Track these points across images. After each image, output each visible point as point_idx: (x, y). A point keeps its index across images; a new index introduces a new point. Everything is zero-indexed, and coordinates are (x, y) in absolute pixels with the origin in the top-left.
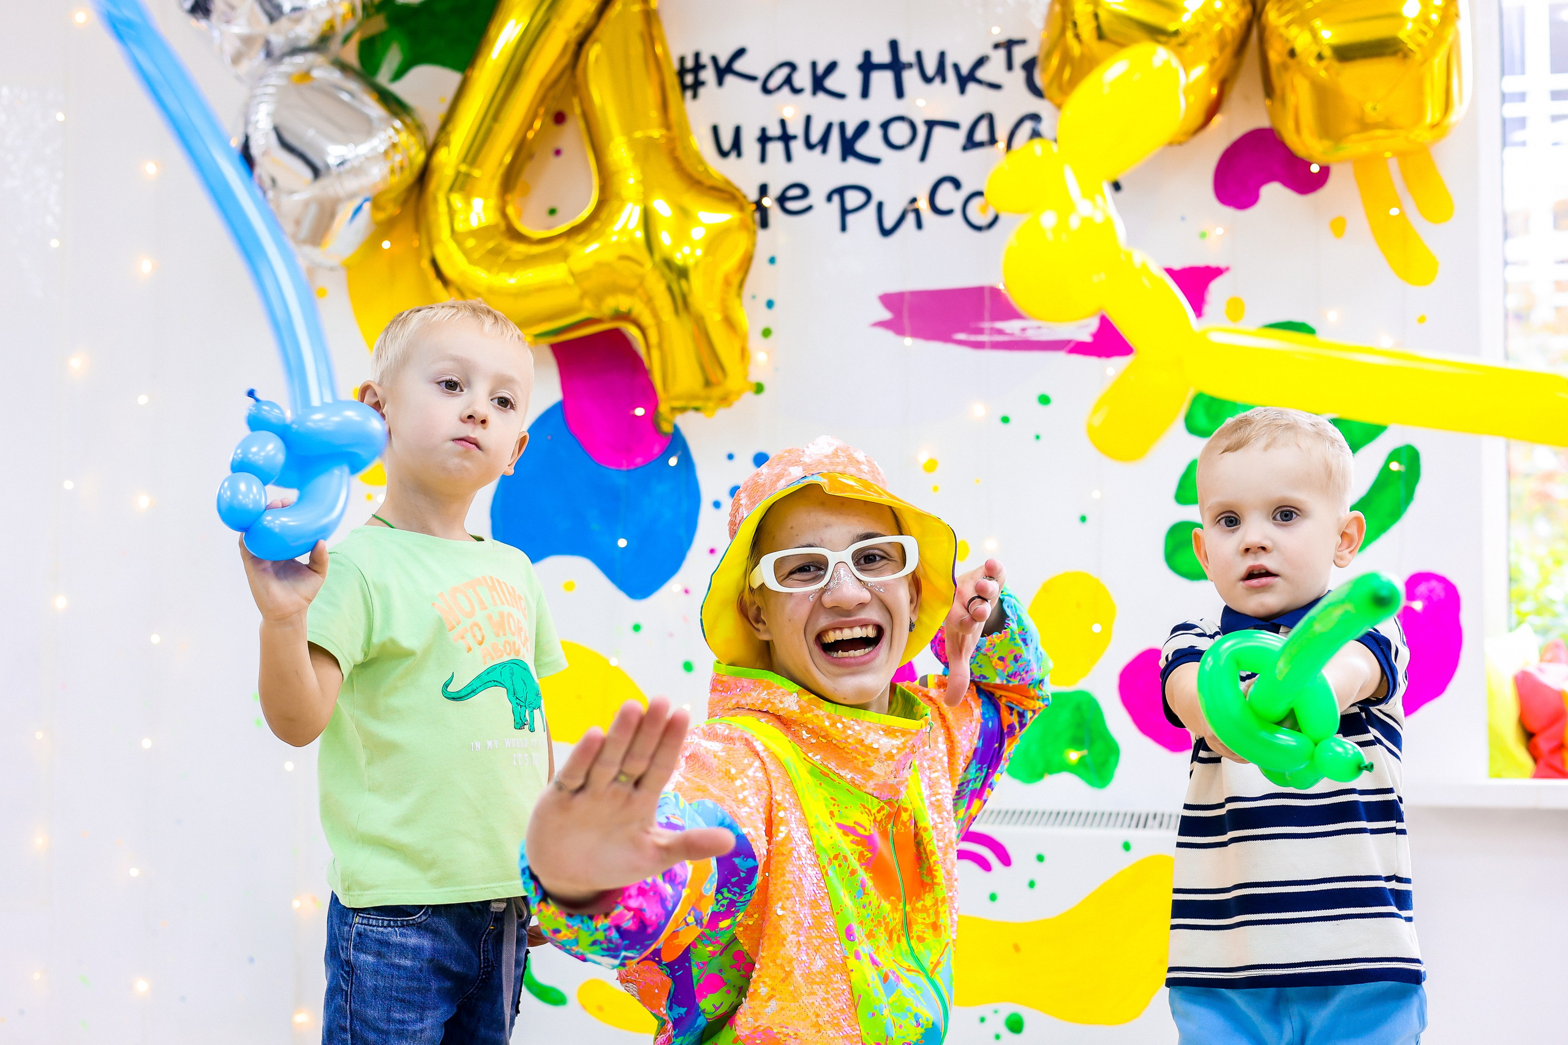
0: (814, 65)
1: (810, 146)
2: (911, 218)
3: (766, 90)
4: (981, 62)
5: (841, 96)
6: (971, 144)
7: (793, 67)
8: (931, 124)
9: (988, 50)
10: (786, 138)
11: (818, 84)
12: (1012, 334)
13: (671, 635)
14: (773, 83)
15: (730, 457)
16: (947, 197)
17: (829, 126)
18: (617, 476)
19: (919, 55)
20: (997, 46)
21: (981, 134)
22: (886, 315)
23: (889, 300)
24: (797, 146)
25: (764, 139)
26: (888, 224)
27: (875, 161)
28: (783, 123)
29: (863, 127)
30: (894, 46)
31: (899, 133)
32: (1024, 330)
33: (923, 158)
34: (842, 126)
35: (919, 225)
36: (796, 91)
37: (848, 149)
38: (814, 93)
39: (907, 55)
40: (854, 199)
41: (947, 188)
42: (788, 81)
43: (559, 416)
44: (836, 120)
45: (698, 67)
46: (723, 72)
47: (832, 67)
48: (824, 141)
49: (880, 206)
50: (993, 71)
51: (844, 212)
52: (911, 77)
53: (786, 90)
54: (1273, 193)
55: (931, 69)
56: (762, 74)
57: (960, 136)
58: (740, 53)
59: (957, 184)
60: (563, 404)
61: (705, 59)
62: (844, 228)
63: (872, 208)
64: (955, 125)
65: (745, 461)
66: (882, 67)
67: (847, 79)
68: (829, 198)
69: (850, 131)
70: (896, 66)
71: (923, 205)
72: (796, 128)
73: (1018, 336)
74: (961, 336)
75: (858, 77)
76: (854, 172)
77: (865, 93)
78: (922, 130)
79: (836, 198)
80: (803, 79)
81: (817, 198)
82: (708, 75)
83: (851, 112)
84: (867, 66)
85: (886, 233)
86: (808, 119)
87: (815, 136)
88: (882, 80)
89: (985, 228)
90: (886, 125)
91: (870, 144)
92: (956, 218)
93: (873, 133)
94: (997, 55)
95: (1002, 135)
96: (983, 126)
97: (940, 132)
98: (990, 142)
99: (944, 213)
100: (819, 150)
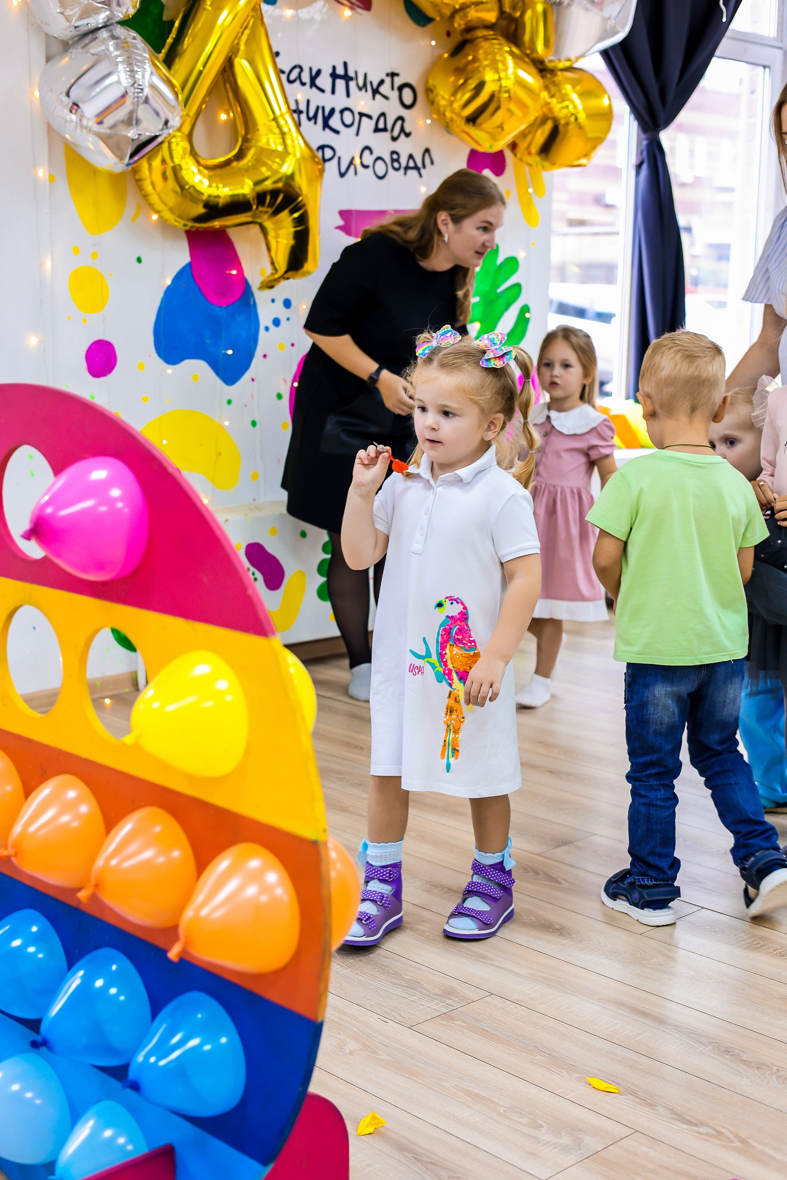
0: (311, 69)
1: (309, 119)
2: (352, 168)
3: (289, 81)
4: (382, 82)
5: (322, 91)
6: (377, 130)
7: (301, 68)
8: (361, 115)
9: (384, 76)
10: (299, 112)
11: (313, 82)
13: (246, 406)
14: (293, 76)
15: (273, 302)
16: (368, 159)
17: (318, 108)
18: (221, 312)
19: (356, 73)
20: (387, 75)
21: (381, 125)
22: (341, 223)
23: (344, 214)
24: (303, 117)
26: (343, 170)
27: (337, 132)
28: (297, 102)
29: (332, 111)
30: (345, 65)
31: (348, 117)
33: (357, 134)
34: (323, 108)
35: (356, 173)
36: (304, 84)
37: (326, 125)
38: (311, 86)
39: (351, 74)
40: (328, 153)
41: (367, 152)
42: (299, 77)
43: (188, 272)
44: (321, 105)
47: (319, 72)
48: (315, 116)
49: (339, 158)
50: (385, 89)
51: (324, 160)
52: (353, 86)
53: (298, 83)
55: (361, 82)
56: (287, 70)
57: (372, 124)
58: (277, 54)
59: (371, 152)
60: (191, 264)
62: (324, 169)
63: (335, 160)
64: (370, 117)
65: (280, 303)
66: (340, 77)
67: (325, 81)
68: (318, 151)
69: (327, 113)
70: (347, 78)
71: (357, 161)
72: (303, 107)
75: (330, 80)
76: (328, 137)
77: (333, 92)
78: (357, 117)
79: (320, 152)
80: (306, 78)
83: (327, 101)
84: (334, 75)
85: (342, 175)
86: (308, 102)
87: (312, 113)
88: (341, 85)
89: (381, 178)
90: (342, 112)
91: (335, 122)
92: (370, 170)
93: (337, 116)
94: (388, 80)
95: (389, 127)
96: (382, 120)
97: (364, 119)
98: (385, 130)
99: (366, 167)
100: (313, 121)
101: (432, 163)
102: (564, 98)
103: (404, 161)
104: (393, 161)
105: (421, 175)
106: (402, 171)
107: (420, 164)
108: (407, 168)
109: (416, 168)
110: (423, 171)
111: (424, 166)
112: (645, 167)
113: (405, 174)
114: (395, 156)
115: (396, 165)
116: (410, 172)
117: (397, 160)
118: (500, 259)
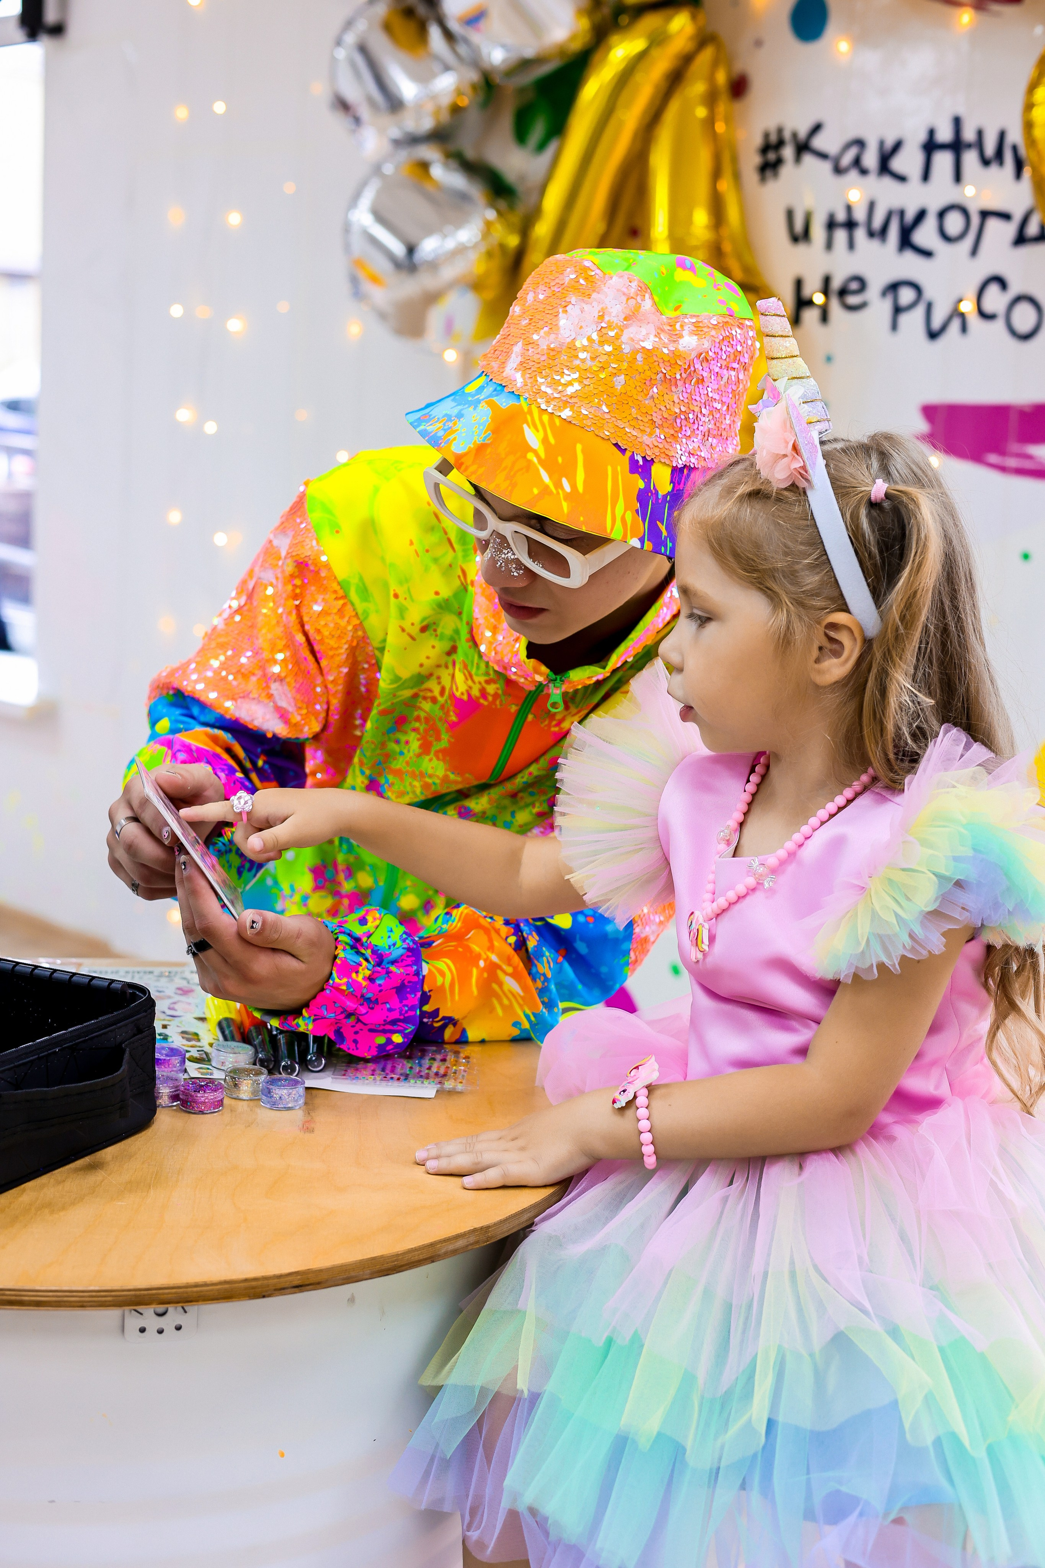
0: (882, 143)
1: (871, 234)
2: (957, 322)
3: (838, 170)
5: (904, 179)
6: (1021, 239)
7: (863, 145)
8: (985, 215)
10: (850, 225)
11: (884, 167)
14: (844, 163)
16: (995, 300)
17: (891, 213)
19: (980, 133)
21: (1033, 228)
22: (926, 427)
23: (930, 412)
24: (860, 234)
25: (831, 225)
26: (936, 324)
27: (927, 254)
28: (849, 209)
29: (921, 215)
30: (957, 122)
31: (954, 224)
33: (974, 251)
34: (902, 213)
35: (964, 329)
36: (864, 172)
37: (906, 242)
38: (880, 174)
39: (969, 135)
40: (906, 296)
41: (993, 289)
42: (857, 162)
44: (897, 206)
45: (781, 143)
46: (803, 148)
47: (898, 146)
48: (885, 229)
49: (930, 305)
51: (898, 310)
52: (970, 158)
53: (855, 171)
55: (990, 149)
56: (834, 152)
57: (1009, 230)
58: (817, 128)
59: (1004, 285)
61: (787, 135)
62: (894, 326)
63: (922, 307)
64: (1005, 216)
66: (943, 147)
67: (911, 159)
68: (884, 294)
69: (909, 220)
70: (957, 146)
71: (968, 307)
72: (860, 215)
74: (993, 458)
75: (921, 157)
76: (907, 266)
77: (926, 176)
78: (975, 220)
79: (891, 294)
80: (871, 159)
81: (873, 293)
82: (788, 152)
83: (912, 198)
84: (930, 147)
85: (933, 335)
86: (872, 204)
87: (877, 222)
88: (943, 161)
89: (1026, 337)
90: (942, 214)
91: (925, 235)
93: (930, 224)
97: (993, 224)
99: (985, 316)
100: (878, 239)
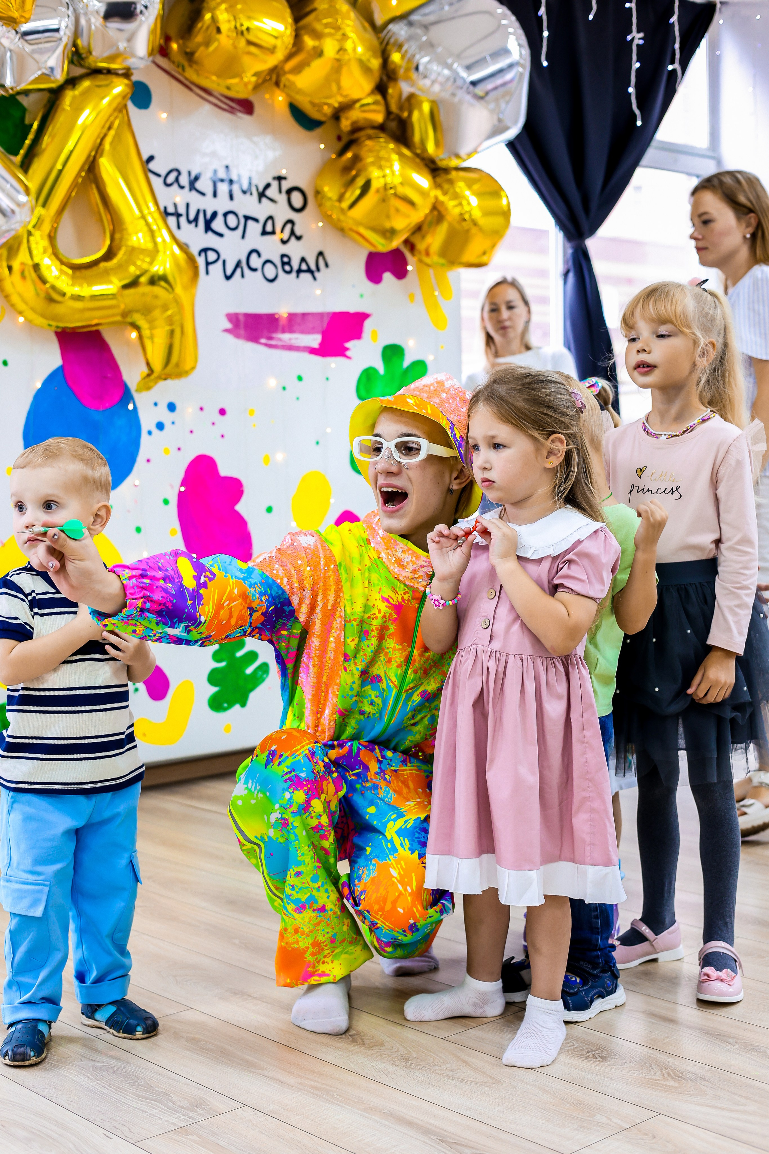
0: (189, 173)
1: (189, 222)
2: (239, 271)
3: (166, 184)
4: (268, 186)
5: (203, 194)
6: (264, 233)
7: (178, 171)
8: (247, 218)
9: (270, 180)
10: (177, 215)
11: (192, 186)
12: (285, 341)
13: (129, 511)
14: (169, 180)
15: (156, 404)
16: (256, 262)
17: (198, 211)
18: (96, 415)
19: (239, 176)
20: (274, 178)
21: (269, 228)
22: (229, 325)
23: (231, 317)
24: (183, 220)
25: (166, 213)
26: (229, 273)
27: (221, 235)
28: (175, 205)
29: (214, 215)
30: (227, 168)
31: (232, 221)
32: (290, 339)
33: (243, 236)
34: (205, 212)
35: (243, 276)
36: (182, 187)
37: (208, 228)
38: (191, 190)
39: (234, 177)
40: (212, 256)
41: (254, 256)
42: (177, 180)
43: (61, 374)
44: (202, 208)
47: (198, 176)
48: (196, 219)
49: (224, 262)
50: (272, 192)
51: (208, 263)
52: (236, 189)
53: (175, 186)
54: (388, 277)
55: (244, 185)
56: (163, 173)
57: (259, 227)
58: (152, 158)
59: (259, 255)
60: (63, 367)
62: (208, 272)
63: (220, 263)
64: (256, 220)
65: (163, 406)
66: (222, 180)
67: (205, 185)
68: (200, 254)
69: (209, 216)
70: (229, 182)
71: (244, 264)
72: (182, 210)
73: (289, 343)
74: (263, 341)
75: (211, 184)
76: (211, 241)
77: (215, 195)
78: (242, 221)
79: (203, 254)
80: (184, 180)
83: (209, 205)
84: (215, 179)
85: (228, 278)
86: (188, 205)
87: (192, 217)
88: (223, 189)
89: (272, 281)
90: (225, 215)
91: (218, 224)
92: (259, 273)
93: (220, 219)
94: (275, 184)
95: (278, 229)
96: (270, 223)
97: (250, 223)
98: (273, 233)
99: (255, 270)
100: (193, 224)
101: (327, 265)
102: (456, 196)
103: (295, 264)
104: (283, 264)
105: (315, 278)
106: (294, 274)
107: (313, 267)
108: (299, 271)
109: (309, 270)
110: (317, 274)
111: (318, 269)
112: (571, 276)
113: (298, 277)
114: (286, 260)
115: (287, 268)
116: (302, 275)
117: (289, 263)
118: (406, 363)
